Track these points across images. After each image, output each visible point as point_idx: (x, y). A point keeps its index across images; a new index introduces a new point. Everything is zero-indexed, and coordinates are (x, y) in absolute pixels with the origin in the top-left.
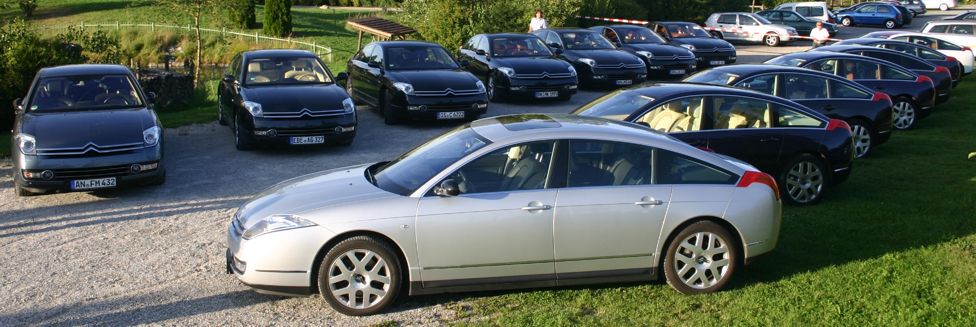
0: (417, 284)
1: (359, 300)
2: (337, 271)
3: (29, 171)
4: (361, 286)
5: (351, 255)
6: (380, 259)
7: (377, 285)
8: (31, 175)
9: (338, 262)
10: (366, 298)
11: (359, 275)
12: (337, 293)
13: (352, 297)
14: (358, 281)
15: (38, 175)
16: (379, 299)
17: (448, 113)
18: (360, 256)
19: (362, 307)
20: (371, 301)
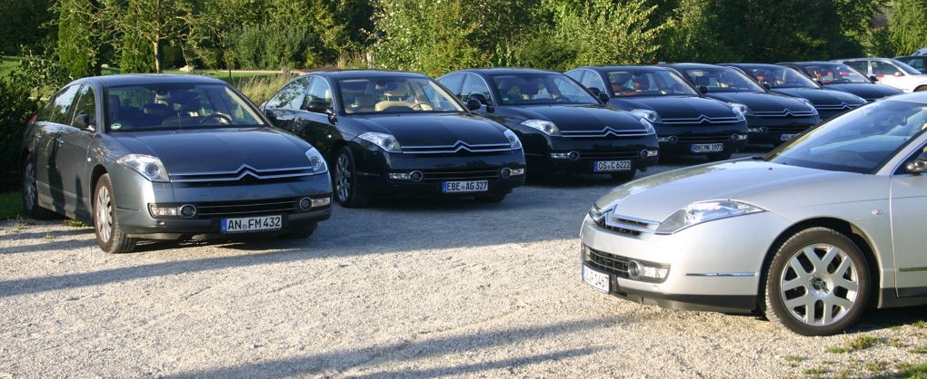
0: (889, 292)
1: (818, 313)
2: (791, 275)
3: (159, 205)
4: (820, 294)
5: (809, 252)
6: (845, 258)
7: (841, 292)
8: (163, 212)
9: (794, 262)
10: (826, 310)
11: (819, 280)
12: (791, 304)
13: (810, 310)
14: (817, 288)
15: (173, 212)
16: (843, 312)
17: (609, 163)
18: (821, 253)
19: (823, 322)
20: (834, 315)
